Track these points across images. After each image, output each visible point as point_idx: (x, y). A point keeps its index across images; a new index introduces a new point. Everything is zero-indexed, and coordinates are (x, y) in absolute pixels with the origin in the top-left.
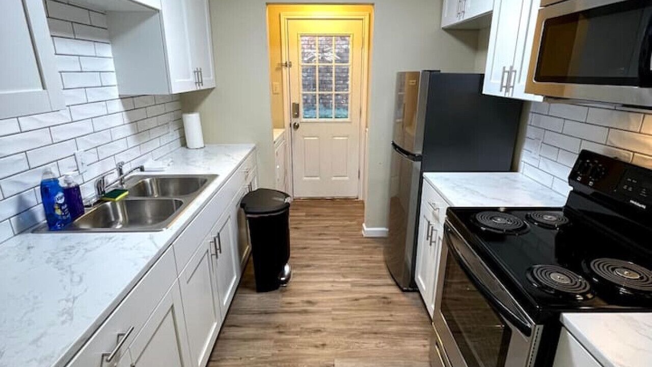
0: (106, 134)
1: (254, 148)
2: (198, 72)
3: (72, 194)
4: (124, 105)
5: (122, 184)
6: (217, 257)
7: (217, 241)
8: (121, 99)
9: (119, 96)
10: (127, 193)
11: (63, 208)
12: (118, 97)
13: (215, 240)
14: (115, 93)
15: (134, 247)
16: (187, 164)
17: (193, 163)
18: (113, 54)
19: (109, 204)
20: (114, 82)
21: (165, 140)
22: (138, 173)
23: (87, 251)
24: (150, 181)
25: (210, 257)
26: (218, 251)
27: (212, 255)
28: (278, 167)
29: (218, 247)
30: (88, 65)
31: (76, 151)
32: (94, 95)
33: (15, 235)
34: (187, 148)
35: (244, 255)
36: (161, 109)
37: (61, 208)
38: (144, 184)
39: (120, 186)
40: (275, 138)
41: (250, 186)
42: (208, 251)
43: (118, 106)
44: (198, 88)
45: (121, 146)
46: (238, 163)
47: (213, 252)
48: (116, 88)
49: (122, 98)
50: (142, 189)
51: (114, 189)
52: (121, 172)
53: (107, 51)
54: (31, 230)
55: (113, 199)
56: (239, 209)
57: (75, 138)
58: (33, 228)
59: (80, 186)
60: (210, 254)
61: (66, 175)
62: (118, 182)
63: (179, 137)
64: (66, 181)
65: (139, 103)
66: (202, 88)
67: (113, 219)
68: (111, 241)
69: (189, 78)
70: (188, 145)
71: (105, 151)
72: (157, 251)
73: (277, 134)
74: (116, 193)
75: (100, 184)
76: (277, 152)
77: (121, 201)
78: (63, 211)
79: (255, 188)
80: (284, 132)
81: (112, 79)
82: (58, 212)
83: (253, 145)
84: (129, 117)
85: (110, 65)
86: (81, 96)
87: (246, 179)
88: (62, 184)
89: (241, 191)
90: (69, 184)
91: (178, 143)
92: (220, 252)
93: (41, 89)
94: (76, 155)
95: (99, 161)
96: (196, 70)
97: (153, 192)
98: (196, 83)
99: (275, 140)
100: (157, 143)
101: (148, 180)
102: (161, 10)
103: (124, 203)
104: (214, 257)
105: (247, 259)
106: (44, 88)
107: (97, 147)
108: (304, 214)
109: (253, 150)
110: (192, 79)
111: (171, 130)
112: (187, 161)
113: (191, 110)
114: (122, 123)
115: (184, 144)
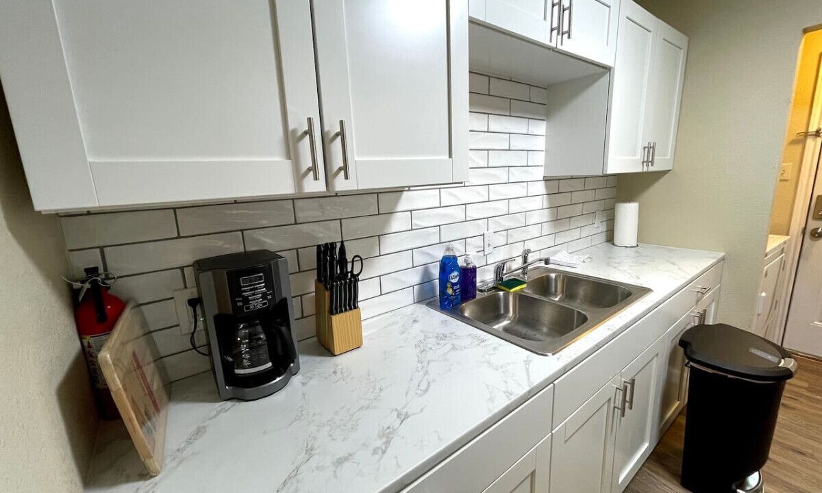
0: (521, 217)
1: (723, 259)
2: (650, 149)
3: (468, 274)
4: (547, 187)
5: (524, 273)
6: (623, 415)
7: (628, 392)
8: (545, 180)
9: (544, 177)
10: (525, 286)
11: (455, 288)
12: (542, 179)
13: (626, 388)
14: (539, 173)
15: (502, 367)
16: (608, 264)
17: (616, 265)
18: (546, 133)
19: (501, 293)
20: (542, 162)
21: (586, 232)
22: (542, 264)
23: (454, 348)
24: (556, 277)
25: (612, 411)
26: (627, 405)
27: (615, 407)
28: (764, 294)
29: (628, 398)
30: (517, 143)
31: (486, 232)
32: (517, 175)
33: (414, 303)
34: (613, 244)
35: (668, 415)
36: (590, 195)
37: (452, 288)
38: (548, 279)
39: (521, 276)
40: (769, 249)
41: (703, 316)
42: (609, 400)
43: (540, 188)
44: (645, 169)
45: (534, 231)
46: (689, 277)
47: (619, 403)
48: (542, 169)
49: (547, 180)
50: (543, 285)
51: (513, 277)
52: (525, 261)
53: (541, 128)
54: (426, 302)
55: (507, 289)
56: (676, 345)
57: (487, 218)
58: (428, 301)
59: (477, 270)
60: (612, 405)
61: (468, 254)
62: (520, 271)
63: (605, 229)
64: (465, 261)
65: (564, 186)
66: (651, 169)
67: (502, 312)
68: (483, 344)
69: (635, 156)
70: (616, 241)
71: (517, 236)
72: (528, 389)
73: (775, 242)
74: (515, 282)
75: (499, 270)
76: (766, 272)
77: (515, 294)
78: (454, 291)
79: (710, 321)
80: (785, 243)
81: (540, 159)
82: (450, 291)
83: (722, 254)
84: (550, 201)
85: (541, 143)
86: (502, 175)
87: (697, 302)
88: (461, 262)
89: (686, 319)
90: (468, 264)
91: (603, 237)
92: (631, 408)
93: (447, 157)
94: (485, 236)
95: (507, 244)
96: (647, 145)
97: (556, 291)
98: (643, 162)
99: (768, 250)
100: (576, 234)
101: (553, 275)
102: (614, 68)
103: (518, 296)
104: (618, 412)
105: (672, 419)
106: (450, 156)
107: (507, 230)
108: (806, 385)
109: (718, 262)
110: (640, 156)
111: (597, 222)
112: (609, 261)
113: (629, 199)
114: (541, 208)
115: (610, 238)
